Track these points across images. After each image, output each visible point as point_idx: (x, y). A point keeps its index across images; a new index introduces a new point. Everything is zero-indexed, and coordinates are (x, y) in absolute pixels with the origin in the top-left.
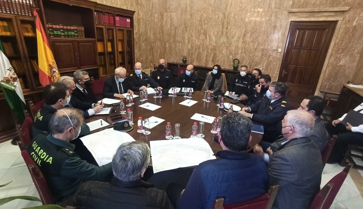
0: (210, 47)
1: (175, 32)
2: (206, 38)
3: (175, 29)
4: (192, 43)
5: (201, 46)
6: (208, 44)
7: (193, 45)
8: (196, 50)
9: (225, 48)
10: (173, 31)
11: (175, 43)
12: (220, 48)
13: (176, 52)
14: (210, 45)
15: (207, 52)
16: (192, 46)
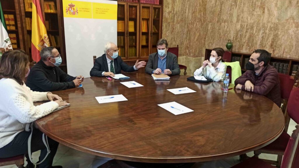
0: (269, 25)
1: (221, 9)
2: (264, 12)
3: (221, 5)
4: (243, 22)
5: (255, 25)
6: (265, 21)
7: (243, 24)
8: (246, 32)
9: (294, 25)
10: (219, 7)
11: (219, 23)
12: (284, 26)
13: (220, 35)
14: (268, 22)
15: (263, 33)
16: (241, 26)
